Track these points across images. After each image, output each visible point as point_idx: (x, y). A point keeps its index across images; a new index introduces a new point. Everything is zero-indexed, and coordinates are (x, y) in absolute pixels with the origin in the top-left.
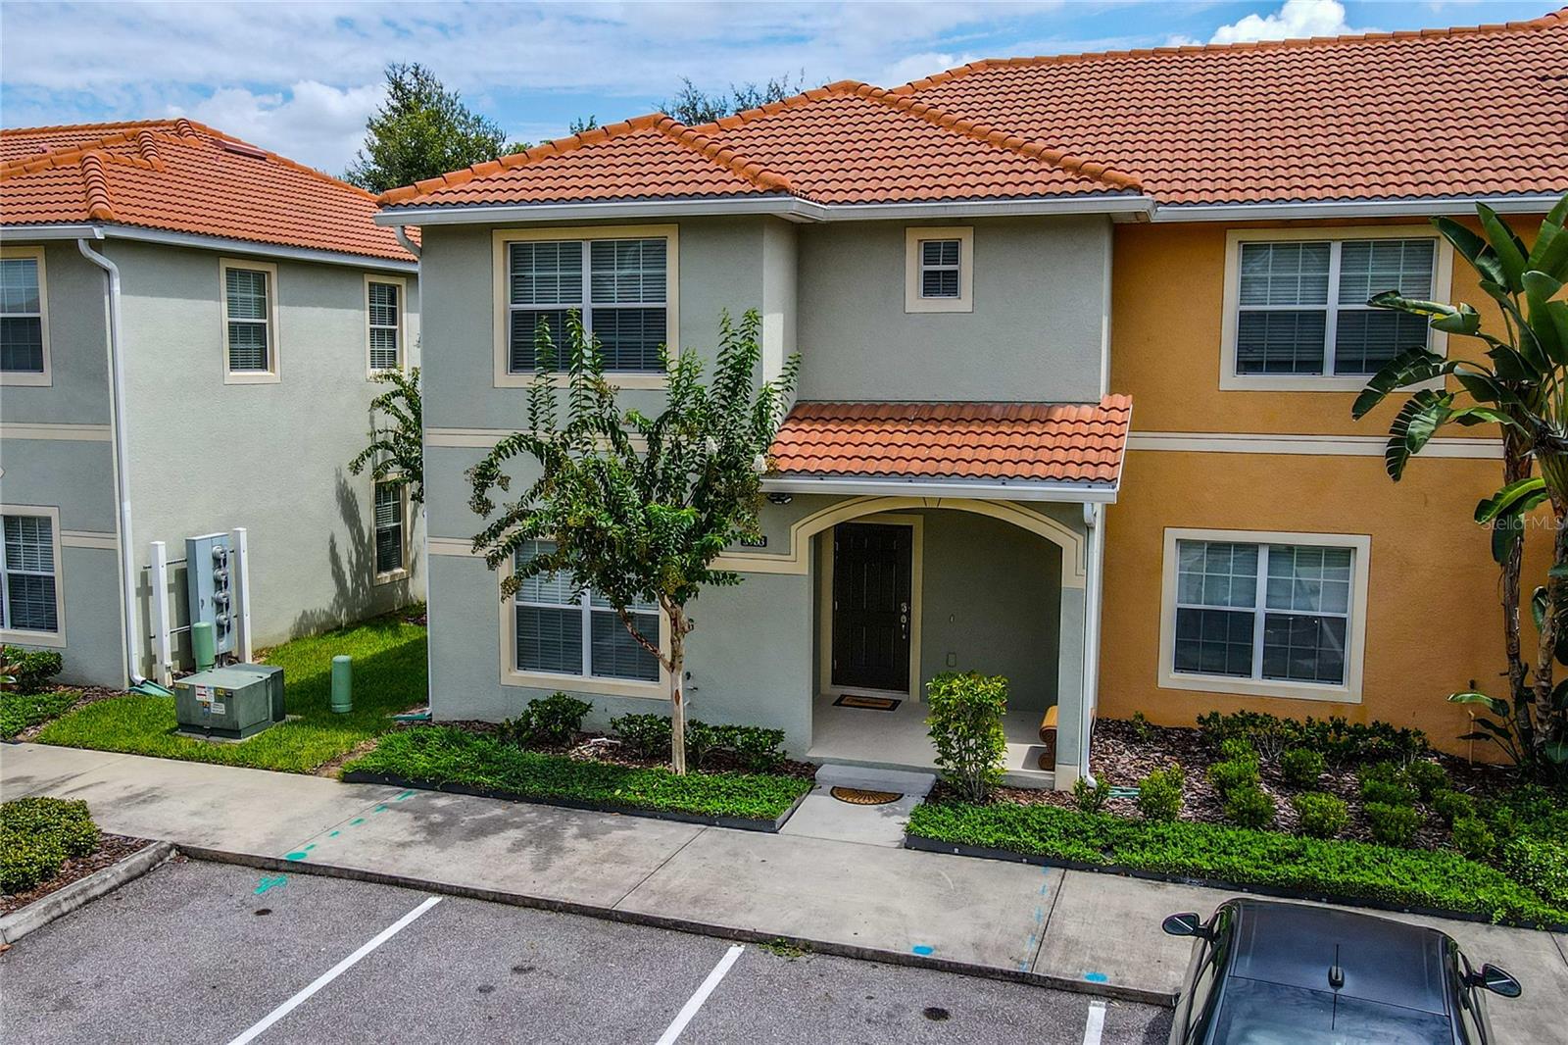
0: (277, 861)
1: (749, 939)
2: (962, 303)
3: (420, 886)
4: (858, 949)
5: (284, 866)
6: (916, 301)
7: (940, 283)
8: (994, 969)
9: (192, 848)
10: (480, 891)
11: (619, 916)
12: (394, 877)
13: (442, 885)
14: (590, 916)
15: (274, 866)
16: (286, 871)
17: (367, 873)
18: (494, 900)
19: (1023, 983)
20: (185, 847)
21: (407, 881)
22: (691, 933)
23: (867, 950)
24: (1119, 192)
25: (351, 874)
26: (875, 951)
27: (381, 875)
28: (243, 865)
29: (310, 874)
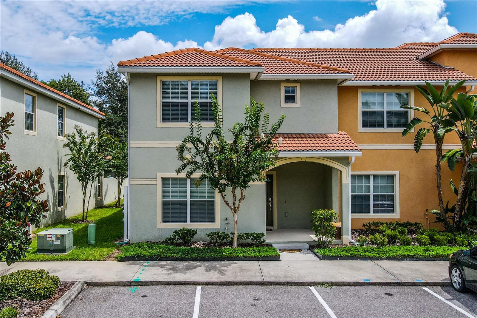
0: (130, 282)
1: (312, 284)
2: (298, 105)
3: (191, 284)
4: (348, 282)
5: (133, 284)
6: (283, 104)
7: (291, 99)
8: (391, 282)
9: (93, 282)
10: (214, 282)
11: (267, 283)
12: (180, 282)
13: (199, 282)
14: (256, 285)
15: (129, 284)
16: (134, 286)
17: (169, 282)
18: (220, 285)
19: (399, 285)
20: (89, 282)
21: (185, 283)
22: (293, 285)
23: (351, 282)
24: (344, 73)
25: (162, 283)
26: (354, 282)
27: (174, 282)
28: (115, 286)
29: (145, 285)
